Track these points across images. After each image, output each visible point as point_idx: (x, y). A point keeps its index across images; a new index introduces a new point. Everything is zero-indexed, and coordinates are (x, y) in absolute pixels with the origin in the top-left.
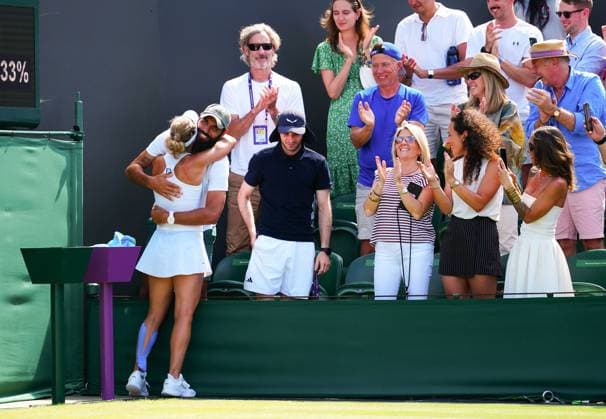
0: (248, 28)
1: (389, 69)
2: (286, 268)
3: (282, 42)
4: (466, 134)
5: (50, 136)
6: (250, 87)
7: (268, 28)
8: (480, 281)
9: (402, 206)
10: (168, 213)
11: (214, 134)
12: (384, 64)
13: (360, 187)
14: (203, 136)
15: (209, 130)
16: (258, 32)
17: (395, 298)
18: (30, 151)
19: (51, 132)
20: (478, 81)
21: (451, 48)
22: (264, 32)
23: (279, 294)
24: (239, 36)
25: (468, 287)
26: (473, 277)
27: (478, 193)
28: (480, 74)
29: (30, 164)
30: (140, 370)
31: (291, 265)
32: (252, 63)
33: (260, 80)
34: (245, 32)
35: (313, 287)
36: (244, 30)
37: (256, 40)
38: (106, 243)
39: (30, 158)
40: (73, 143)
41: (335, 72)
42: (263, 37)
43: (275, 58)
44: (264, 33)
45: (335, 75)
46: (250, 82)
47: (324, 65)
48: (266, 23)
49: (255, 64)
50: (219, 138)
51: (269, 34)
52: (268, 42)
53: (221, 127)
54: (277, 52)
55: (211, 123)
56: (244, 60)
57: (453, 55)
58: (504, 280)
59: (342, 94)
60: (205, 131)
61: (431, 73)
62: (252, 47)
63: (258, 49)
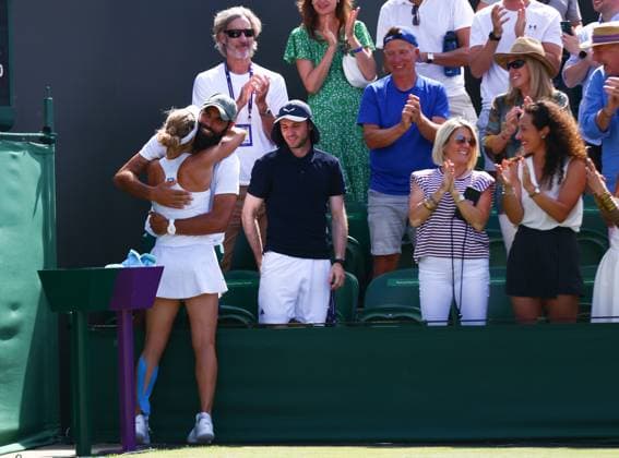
0: (225, 12)
1: (408, 57)
2: (301, 290)
3: (263, 28)
4: (547, 129)
5: (28, 138)
6: (229, 80)
7: (248, 12)
8: (562, 303)
9: (458, 214)
10: (168, 221)
11: (219, 128)
12: (402, 52)
13: (372, 194)
14: (207, 131)
15: (212, 123)
16: (238, 17)
17: (445, 324)
18: (14, 157)
19: (31, 134)
20: (522, 70)
21: (448, 33)
22: (245, 16)
23: (293, 320)
24: (213, 22)
25: (544, 310)
26: (555, 298)
27: (559, 200)
28: (524, 62)
29: (13, 172)
30: (143, 414)
31: (306, 287)
32: (230, 53)
33: (240, 72)
34: (220, 17)
35: (329, 312)
36: (219, 15)
37: (236, 25)
38: (120, 262)
39: (14, 165)
40: (45, 146)
41: (313, 61)
42: (244, 21)
43: (255, 46)
44: (244, 18)
45: (314, 66)
46: (227, 74)
47: (302, 54)
48: (245, 6)
49: (235, 54)
50: (226, 132)
51: (249, 19)
52: (250, 28)
53: (227, 119)
54: (256, 40)
55: (213, 115)
56: (220, 49)
57: (452, 40)
58: (591, 301)
59: (322, 87)
60: (208, 124)
61: (431, 57)
62: (232, 34)
63: (239, 36)
